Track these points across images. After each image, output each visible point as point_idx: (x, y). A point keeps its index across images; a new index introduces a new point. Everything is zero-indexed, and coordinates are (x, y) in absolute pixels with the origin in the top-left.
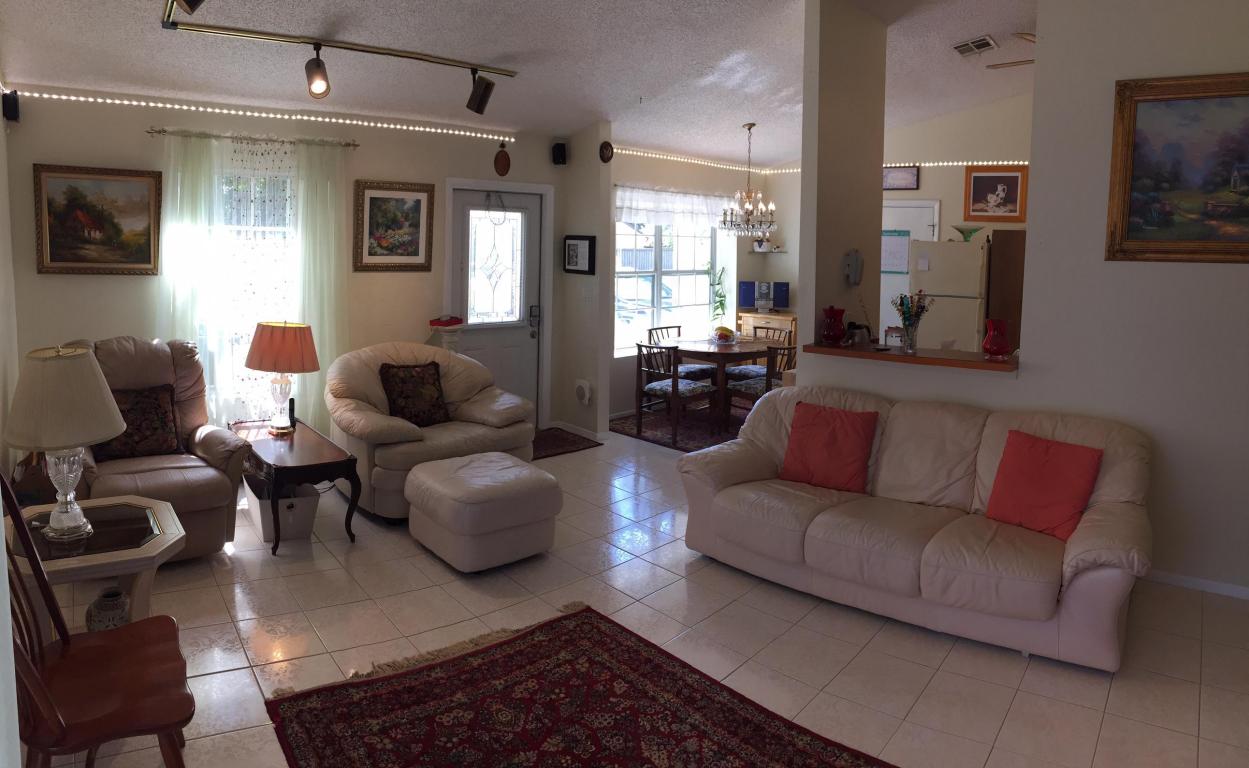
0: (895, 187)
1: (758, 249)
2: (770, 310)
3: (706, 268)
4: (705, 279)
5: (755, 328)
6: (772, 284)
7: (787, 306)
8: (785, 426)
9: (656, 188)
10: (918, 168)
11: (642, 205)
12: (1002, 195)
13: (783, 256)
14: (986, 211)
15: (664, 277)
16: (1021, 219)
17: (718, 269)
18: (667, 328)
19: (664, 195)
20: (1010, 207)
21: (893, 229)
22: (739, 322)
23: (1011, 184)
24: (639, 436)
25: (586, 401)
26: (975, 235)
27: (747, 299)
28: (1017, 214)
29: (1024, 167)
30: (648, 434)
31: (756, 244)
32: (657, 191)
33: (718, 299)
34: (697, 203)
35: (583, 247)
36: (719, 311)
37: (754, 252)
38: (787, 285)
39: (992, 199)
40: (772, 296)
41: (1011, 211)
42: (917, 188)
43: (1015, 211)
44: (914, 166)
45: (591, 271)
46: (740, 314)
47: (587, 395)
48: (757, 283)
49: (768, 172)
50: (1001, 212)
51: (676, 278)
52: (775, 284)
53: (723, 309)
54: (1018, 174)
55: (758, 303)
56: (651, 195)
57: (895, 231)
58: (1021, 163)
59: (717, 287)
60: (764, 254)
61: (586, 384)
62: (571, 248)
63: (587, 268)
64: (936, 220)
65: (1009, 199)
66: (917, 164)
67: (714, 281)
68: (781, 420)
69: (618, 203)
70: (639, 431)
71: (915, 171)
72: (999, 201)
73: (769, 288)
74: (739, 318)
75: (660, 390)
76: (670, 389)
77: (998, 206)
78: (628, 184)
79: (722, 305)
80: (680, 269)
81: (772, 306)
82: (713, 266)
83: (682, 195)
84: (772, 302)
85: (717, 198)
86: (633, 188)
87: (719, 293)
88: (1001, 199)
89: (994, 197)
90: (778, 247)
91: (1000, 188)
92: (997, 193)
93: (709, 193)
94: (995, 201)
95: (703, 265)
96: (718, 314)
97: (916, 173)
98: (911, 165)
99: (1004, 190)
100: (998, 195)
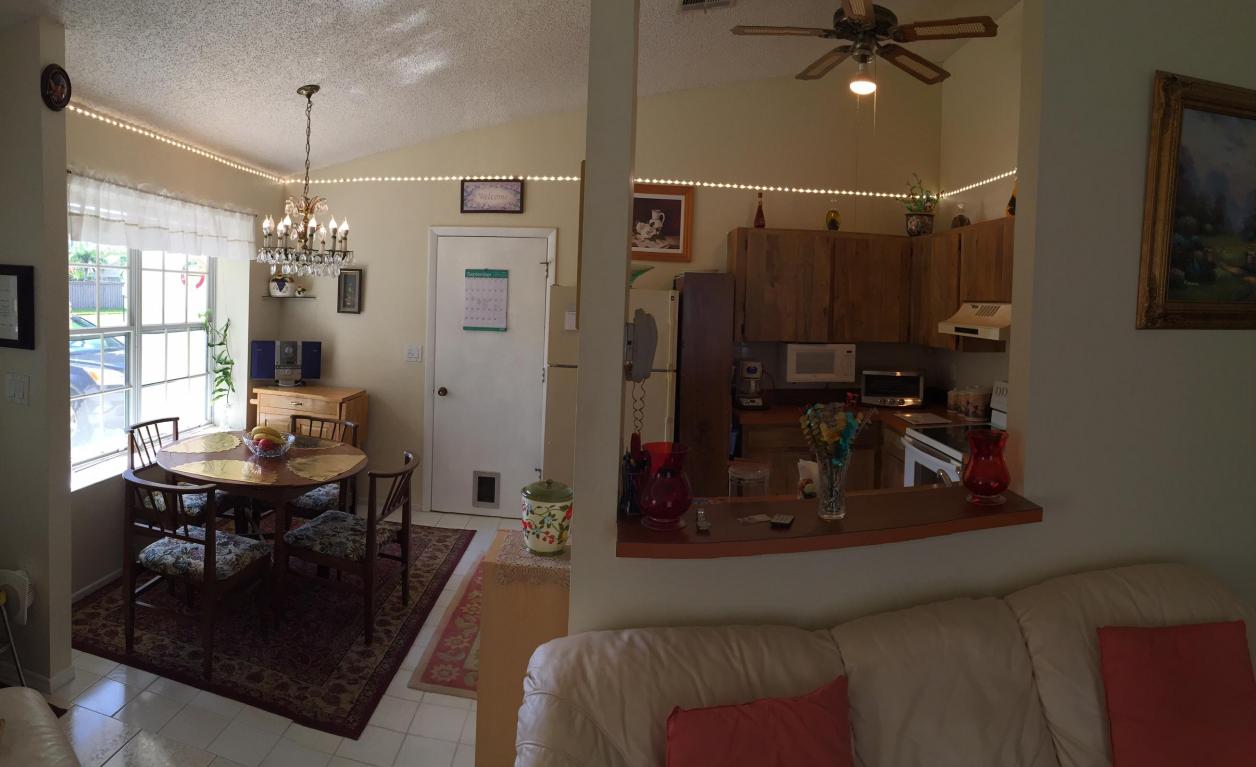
0: (486, 208)
1: (276, 292)
2: (296, 382)
3: (203, 320)
4: (200, 337)
6: (300, 344)
7: (318, 376)
9: (140, 186)
10: (523, 183)
11: (115, 213)
12: (658, 224)
13: (311, 304)
14: (636, 245)
15: (145, 337)
16: (685, 258)
17: (220, 324)
18: (155, 422)
19: (151, 201)
20: (669, 241)
21: (483, 268)
22: (253, 401)
23: (671, 211)
26: (637, 281)
27: (264, 368)
28: (680, 251)
29: (688, 188)
31: (274, 285)
32: (141, 191)
33: (220, 366)
34: (198, 217)
36: (224, 385)
37: (269, 295)
38: (318, 345)
40: (299, 362)
41: (671, 247)
42: (521, 211)
43: (678, 247)
44: (516, 180)
45: (26, 340)
46: (255, 390)
47: (27, 602)
48: (278, 343)
50: (656, 248)
51: (162, 336)
52: (304, 343)
53: (229, 384)
54: (682, 198)
55: (279, 373)
56: (130, 198)
57: (486, 271)
58: (683, 182)
59: (219, 349)
61: (18, 578)
63: (15, 335)
64: (551, 255)
65: (669, 230)
66: (521, 178)
67: (213, 339)
69: (73, 206)
71: (517, 186)
72: (654, 232)
73: (295, 352)
74: (252, 395)
75: (175, 564)
77: (653, 239)
78: (92, 173)
79: (226, 374)
80: (168, 321)
81: (299, 377)
82: (211, 317)
83: (180, 202)
84: (300, 371)
85: (228, 213)
86: (102, 181)
87: (223, 357)
88: (657, 230)
89: (647, 228)
90: (304, 290)
91: (655, 215)
92: (651, 221)
93: (214, 204)
94: (648, 233)
95: (197, 314)
96: (221, 390)
97: (519, 190)
98: (511, 178)
99: (661, 218)
100: (652, 225)
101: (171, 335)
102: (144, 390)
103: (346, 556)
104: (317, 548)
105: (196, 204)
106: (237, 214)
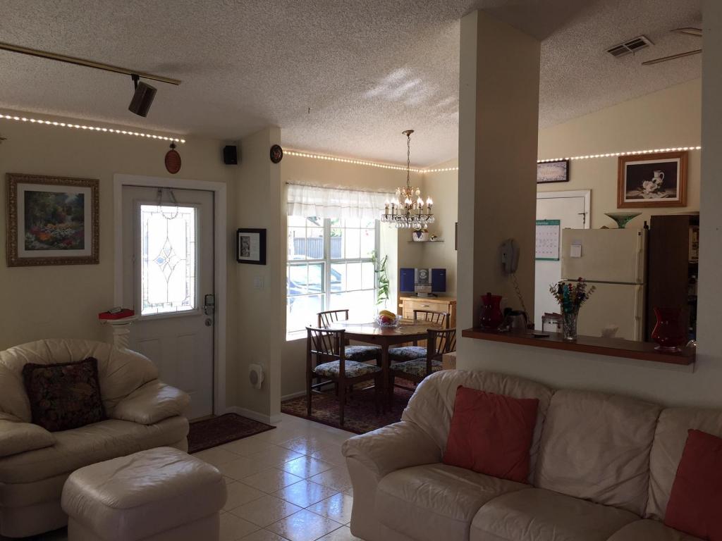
0: (545, 180)
1: (416, 239)
2: (429, 294)
3: (370, 256)
4: (370, 266)
5: (416, 311)
6: (430, 270)
7: (445, 291)
8: (447, 408)
9: (324, 186)
10: (568, 163)
11: (311, 200)
12: (659, 181)
13: (441, 246)
14: (642, 198)
15: (332, 265)
16: (682, 203)
17: (382, 257)
18: (335, 312)
19: (331, 192)
20: (668, 192)
21: (543, 219)
22: (401, 305)
23: (669, 170)
24: (309, 417)
25: (259, 385)
26: (630, 223)
27: (407, 284)
28: (677, 199)
29: (683, 153)
30: (318, 413)
31: (415, 234)
32: (326, 188)
33: (382, 284)
34: (362, 198)
35: (255, 239)
36: (384, 295)
37: (413, 241)
38: (444, 271)
39: (648, 186)
40: (430, 281)
41: (670, 197)
42: (568, 180)
43: (675, 196)
44: (564, 161)
45: (263, 261)
46: (401, 298)
47: (260, 380)
48: (416, 270)
49: (425, 171)
50: (658, 198)
51: (344, 265)
52: (432, 270)
53: (386, 293)
54: (678, 160)
55: (418, 288)
56: (320, 192)
57: (545, 220)
58: (680, 149)
59: (381, 274)
60: (423, 243)
61: (258, 368)
62: (244, 240)
63: (258, 259)
64: (587, 209)
65: (668, 184)
66: (567, 159)
67: (378, 268)
68: (443, 403)
69: (290, 199)
70: (309, 412)
71: (564, 164)
72: (656, 187)
73: (427, 274)
74: (400, 302)
75: (329, 371)
76: (338, 370)
77: (655, 192)
78: (299, 182)
79: (386, 289)
80: (347, 257)
81: (430, 291)
82: (377, 254)
83: (348, 192)
84: (430, 287)
85: (381, 194)
86: (303, 185)
87: (383, 278)
88: (658, 185)
89: (651, 184)
90: (435, 237)
91: (656, 174)
92: (654, 179)
93: (371, 190)
94: (652, 187)
95: (368, 252)
96: (382, 299)
97: (565, 167)
98: (561, 159)
99: (661, 176)
100: (655, 181)
101: (350, 265)
102: (332, 295)
103: (418, 374)
104: (405, 370)
105: (359, 191)
106: (387, 194)
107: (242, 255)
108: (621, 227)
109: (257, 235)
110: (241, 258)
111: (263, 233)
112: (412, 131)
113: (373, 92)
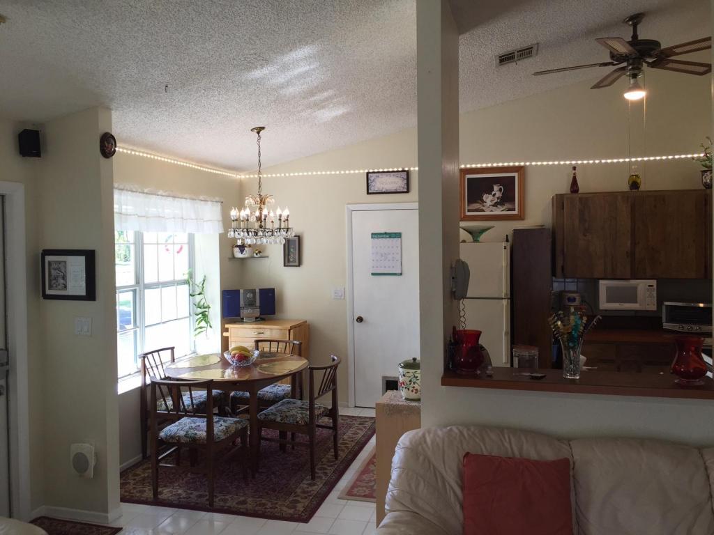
0: (384, 190)
1: (238, 254)
2: (256, 318)
3: (186, 277)
4: (185, 289)
5: (257, 342)
6: (257, 291)
7: (274, 313)
8: (450, 486)
9: (146, 191)
10: (408, 173)
12: (498, 194)
13: (266, 261)
14: (483, 211)
15: (146, 291)
16: (520, 217)
17: (199, 280)
18: (158, 351)
20: (507, 206)
21: (383, 232)
23: (508, 184)
24: (157, 502)
25: (91, 472)
26: (483, 237)
27: (232, 309)
28: (516, 212)
29: (520, 167)
30: (166, 493)
31: (237, 250)
32: (147, 193)
33: (200, 310)
34: (183, 207)
35: (76, 266)
36: (203, 324)
37: (234, 258)
38: (272, 291)
39: (488, 199)
40: (258, 303)
41: (509, 210)
42: (408, 191)
43: (514, 210)
44: (403, 171)
45: (91, 294)
46: (227, 326)
47: (92, 463)
48: (242, 291)
49: (243, 177)
50: (498, 211)
51: (158, 290)
52: (260, 290)
53: (207, 322)
54: (516, 175)
55: (244, 313)
56: (140, 199)
57: (386, 233)
58: (517, 164)
59: (198, 298)
60: (242, 259)
61: (87, 448)
63: (83, 293)
65: (507, 198)
66: (406, 169)
67: (193, 291)
68: (443, 477)
70: (156, 493)
71: (404, 175)
72: (496, 200)
73: (254, 295)
74: (224, 330)
75: (186, 436)
76: (204, 434)
77: (495, 205)
79: (204, 315)
80: (161, 280)
81: (258, 314)
82: (191, 275)
83: (171, 199)
84: (258, 310)
85: (203, 202)
86: (122, 190)
87: (202, 303)
88: (498, 198)
89: (490, 197)
90: (260, 252)
91: (496, 188)
92: (493, 193)
93: (194, 197)
94: (492, 201)
95: (182, 274)
96: (201, 328)
97: (406, 177)
98: (400, 169)
99: (500, 190)
100: (494, 195)
101: (164, 290)
102: (147, 329)
103: (297, 422)
104: (279, 419)
105: (182, 198)
106: (209, 203)
107: (51, 287)
108: (476, 241)
109: (82, 259)
110: (49, 292)
111: (90, 256)
112: (263, 128)
113: (257, 73)
